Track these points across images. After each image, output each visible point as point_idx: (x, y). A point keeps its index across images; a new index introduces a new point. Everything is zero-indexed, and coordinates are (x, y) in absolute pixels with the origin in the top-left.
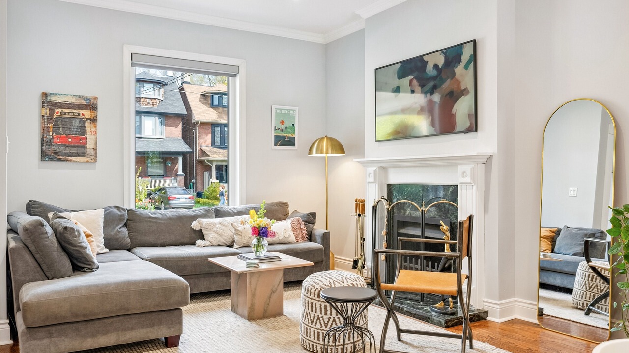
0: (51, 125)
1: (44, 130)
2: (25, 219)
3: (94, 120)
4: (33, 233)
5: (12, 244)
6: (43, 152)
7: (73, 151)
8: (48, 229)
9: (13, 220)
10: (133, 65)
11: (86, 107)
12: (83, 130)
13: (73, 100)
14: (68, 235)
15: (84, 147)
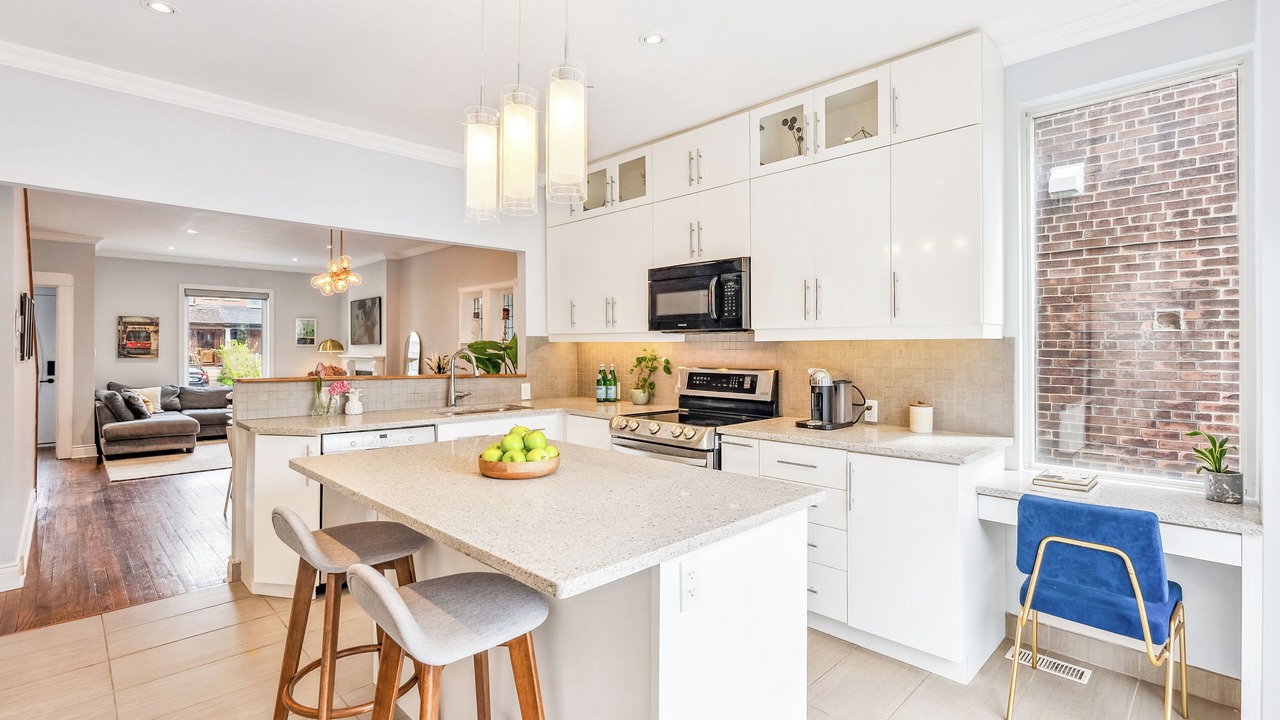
0: (125, 336)
1: (120, 340)
2: (105, 392)
3: (157, 332)
4: (110, 400)
5: (98, 405)
6: (119, 352)
7: (142, 352)
8: (120, 398)
9: (98, 394)
10: (186, 295)
11: (151, 324)
12: (148, 338)
13: (141, 320)
14: (131, 400)
15: (149, 349)
